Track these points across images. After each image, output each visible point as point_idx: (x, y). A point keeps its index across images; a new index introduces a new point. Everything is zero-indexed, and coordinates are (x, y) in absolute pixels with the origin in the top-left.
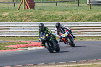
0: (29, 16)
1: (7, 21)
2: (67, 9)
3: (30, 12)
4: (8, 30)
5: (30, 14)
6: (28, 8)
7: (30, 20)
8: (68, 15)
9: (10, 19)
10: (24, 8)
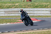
0: (29, 5)
1: (18, 8)
2: (48, 1)
3: (29, 3)
4: (18, 12)
5: (29, 4)
6: (28, 1)
7: (29, 7)
8: (48, 5)
9: (19, 7)
10: (26, 1)
